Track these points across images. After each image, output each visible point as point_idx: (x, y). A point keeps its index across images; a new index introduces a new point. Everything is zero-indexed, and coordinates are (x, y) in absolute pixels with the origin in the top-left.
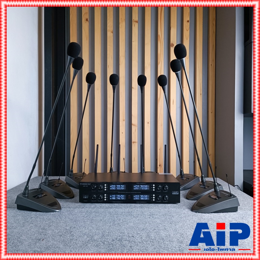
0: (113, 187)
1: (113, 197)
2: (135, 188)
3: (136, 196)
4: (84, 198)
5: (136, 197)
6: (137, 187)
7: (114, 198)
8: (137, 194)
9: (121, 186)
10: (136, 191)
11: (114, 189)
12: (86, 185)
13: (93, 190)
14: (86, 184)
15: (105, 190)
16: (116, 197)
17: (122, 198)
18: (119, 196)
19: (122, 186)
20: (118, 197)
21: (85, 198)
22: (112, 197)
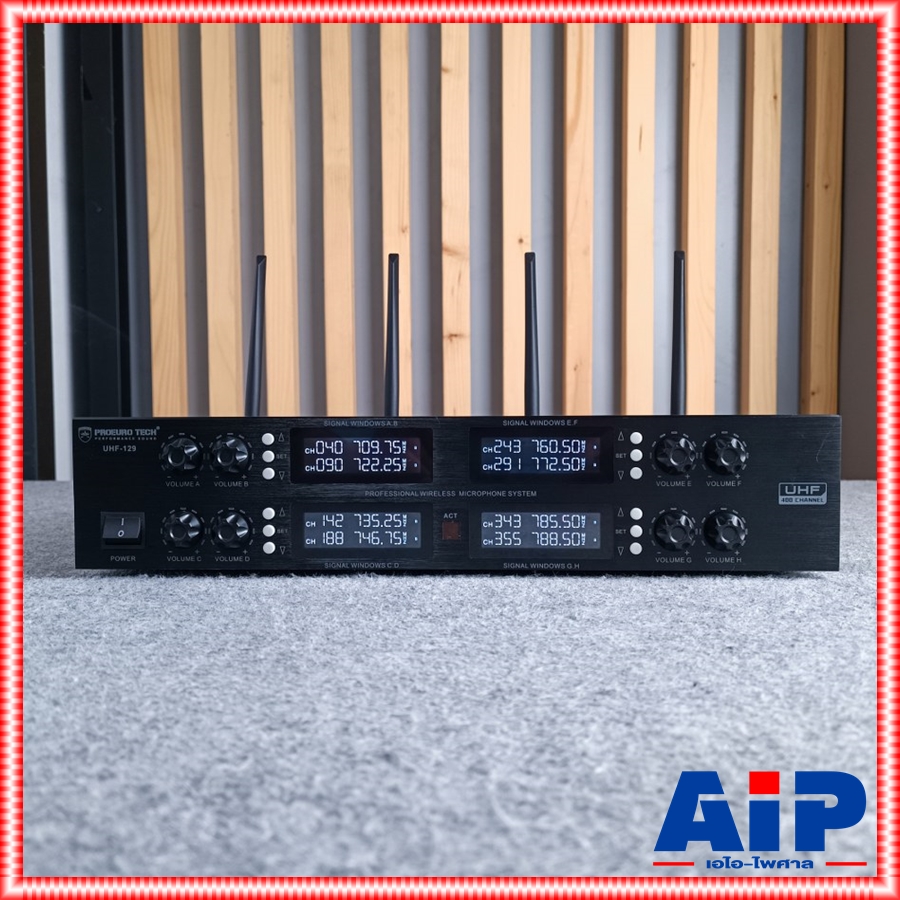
0: (328, 454)
1: (329, 527)
2: (491, 459)
3: (501, 518)
4: (107, 534)
5: (502, 530)
6: (504, 452)
7: (334, 539)
8: (508, 506)
9: (384, 447)
10: (500, 479)
11: (334, 468)
12: (121, 443)
13: (178, 474)
14: (123, 432)
15: (269, 473)
16: (348, 528)
17: (393, 535)
18: (371, 517)
19: (392, 444)
20: (367, 531)
21: (121, 534)
22: (318, 532)
